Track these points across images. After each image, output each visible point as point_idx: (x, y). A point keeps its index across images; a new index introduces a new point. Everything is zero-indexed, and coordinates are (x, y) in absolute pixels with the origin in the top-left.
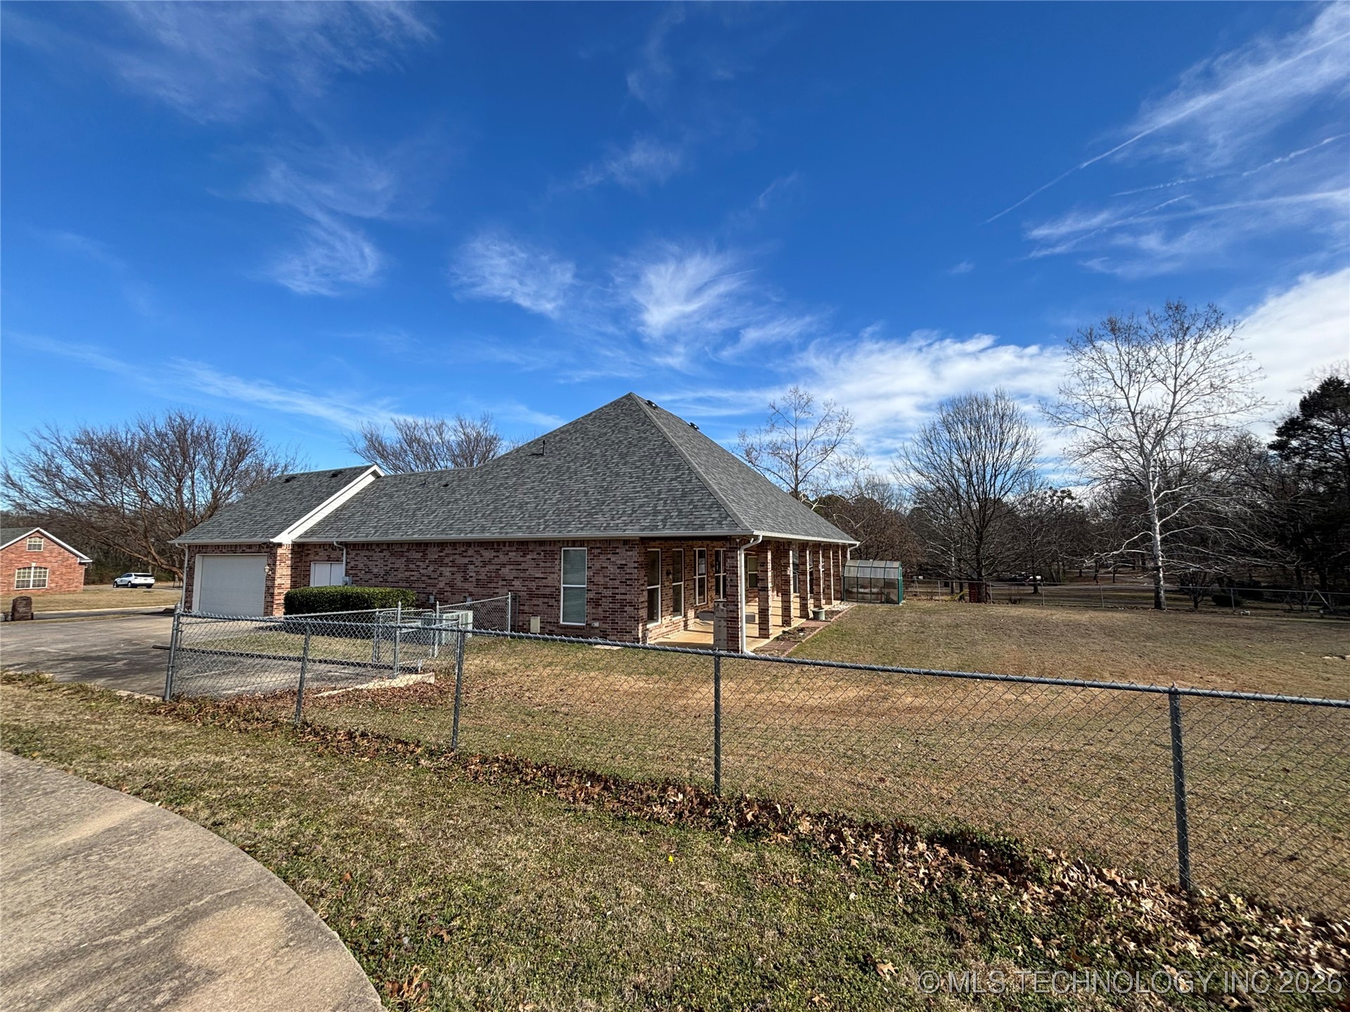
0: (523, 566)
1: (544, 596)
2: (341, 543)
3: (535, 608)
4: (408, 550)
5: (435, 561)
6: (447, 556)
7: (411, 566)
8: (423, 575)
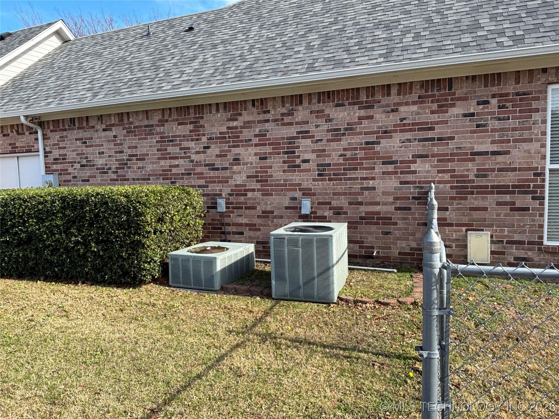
0: (439, 131)
1: (502, 190)
2: (33, 119)
3: (476, 215)
4: (162, 122)
5: (222, 138)
6: (248, 125)
7: (170, 149)
8: (198, 164)
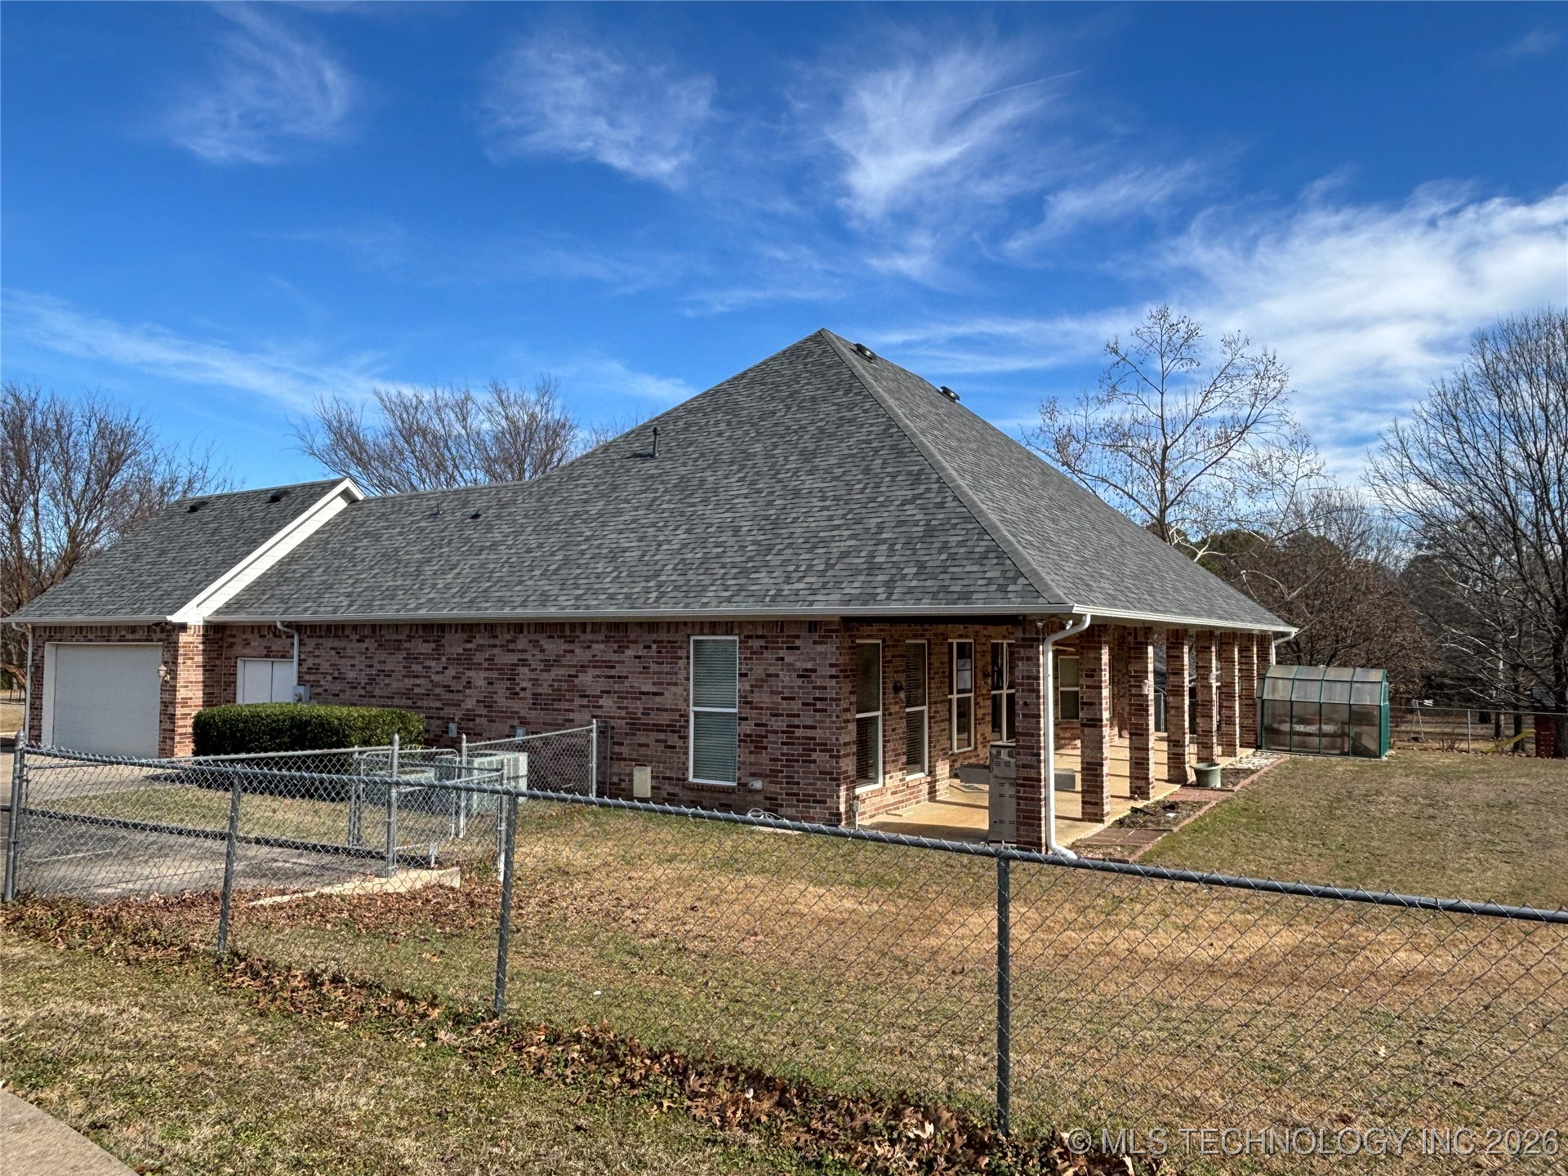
0: (618, 670)
1: (658, 728)
2: (289, 625)
3: (642, 751)
4: (410, 638)
5: (458, 660)
6: (480, 648)
7: (414, 667)
8: (436, 685)
